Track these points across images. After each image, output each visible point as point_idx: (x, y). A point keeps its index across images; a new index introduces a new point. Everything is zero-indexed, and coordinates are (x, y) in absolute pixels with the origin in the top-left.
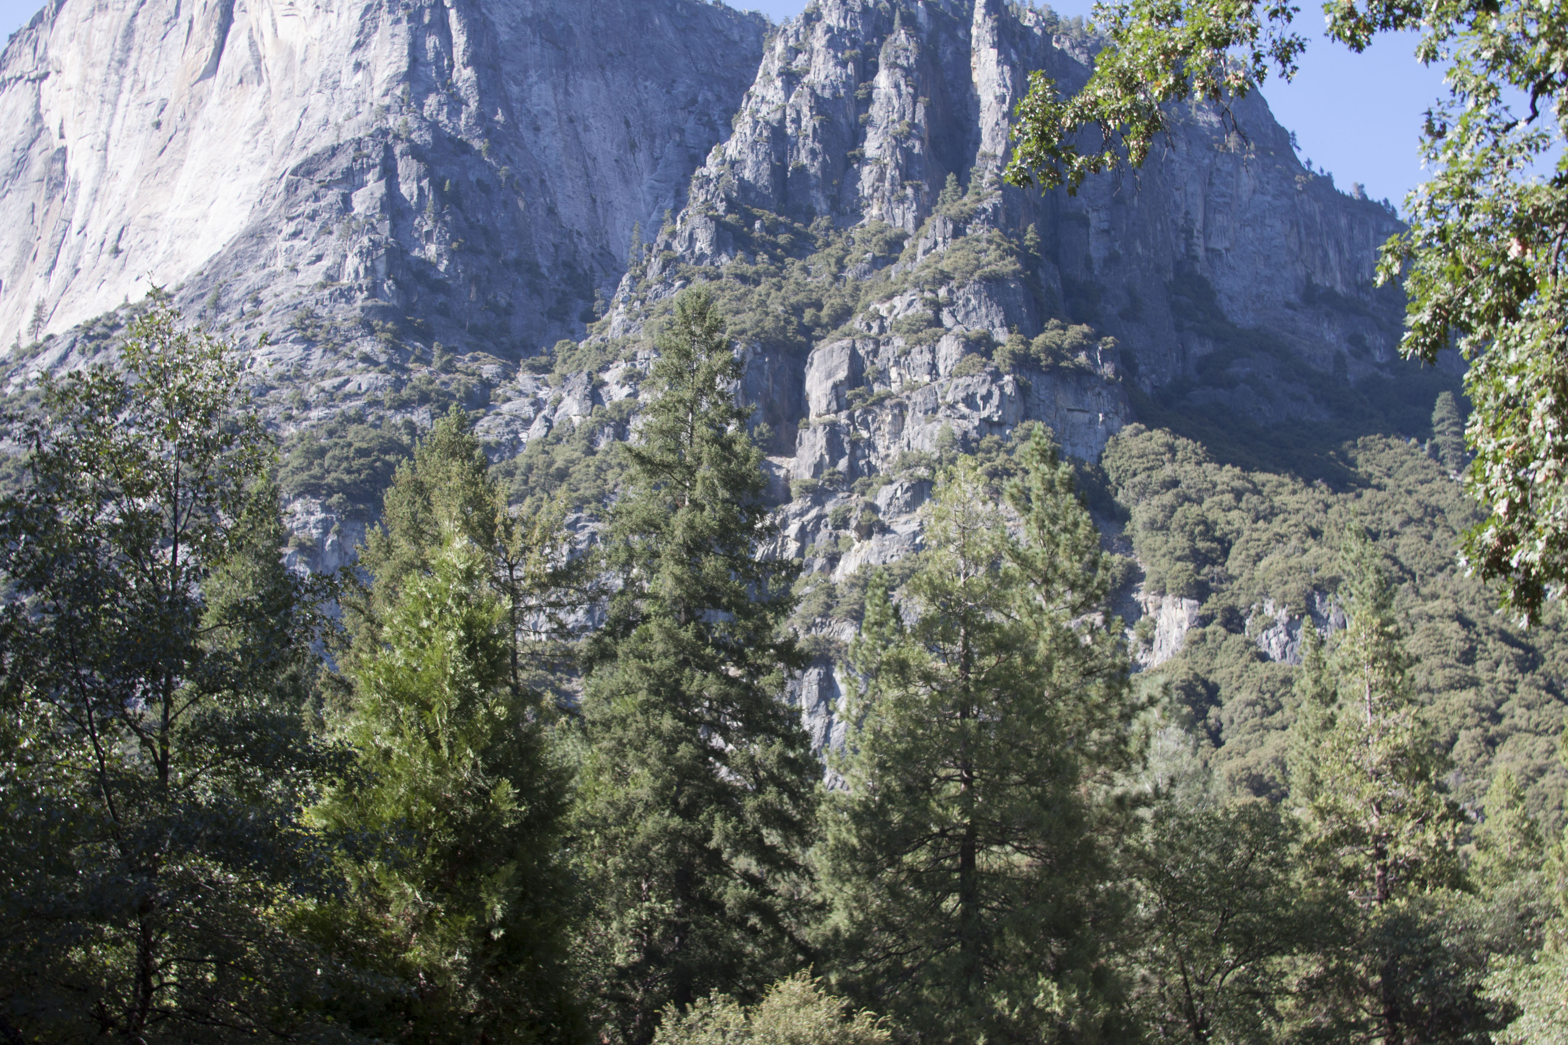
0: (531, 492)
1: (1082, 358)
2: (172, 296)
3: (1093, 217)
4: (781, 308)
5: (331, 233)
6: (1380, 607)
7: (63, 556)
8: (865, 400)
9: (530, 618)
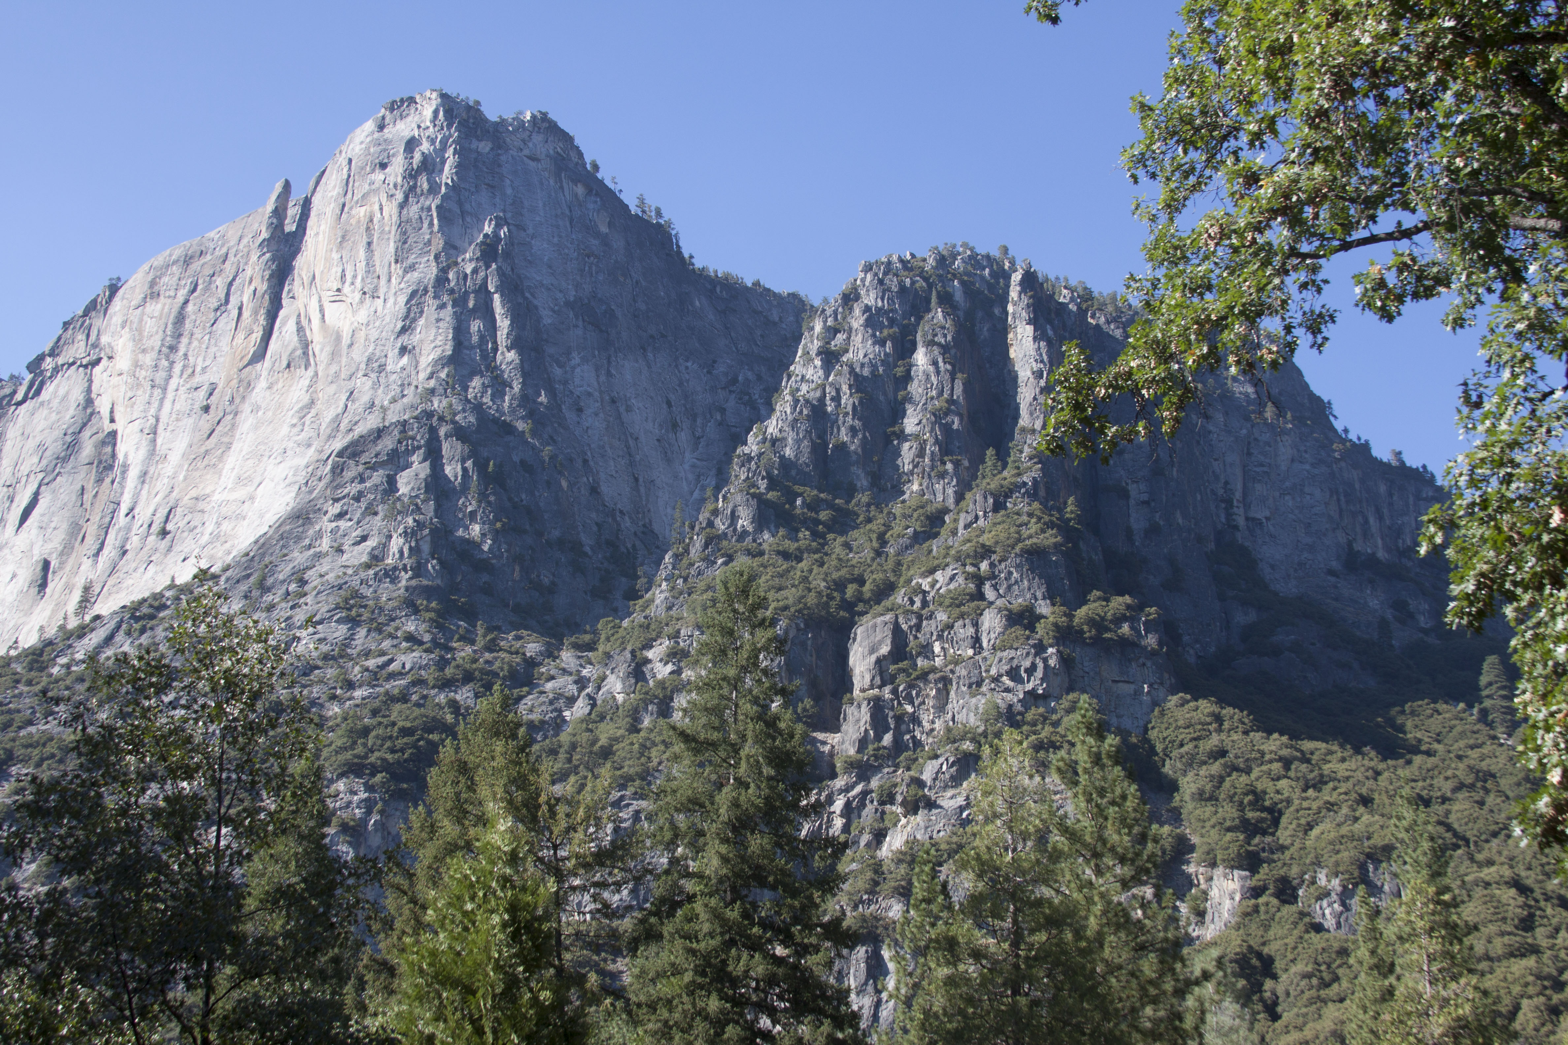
0: (575, 770)
1: (1125, 628)
2: (219, 576)
3: (1133, 489)
4: (823, 584)
5: (376, 514)
6: (1435, 876)
7: (107, 840)
8: (910, 675)
9: (574, 898)
